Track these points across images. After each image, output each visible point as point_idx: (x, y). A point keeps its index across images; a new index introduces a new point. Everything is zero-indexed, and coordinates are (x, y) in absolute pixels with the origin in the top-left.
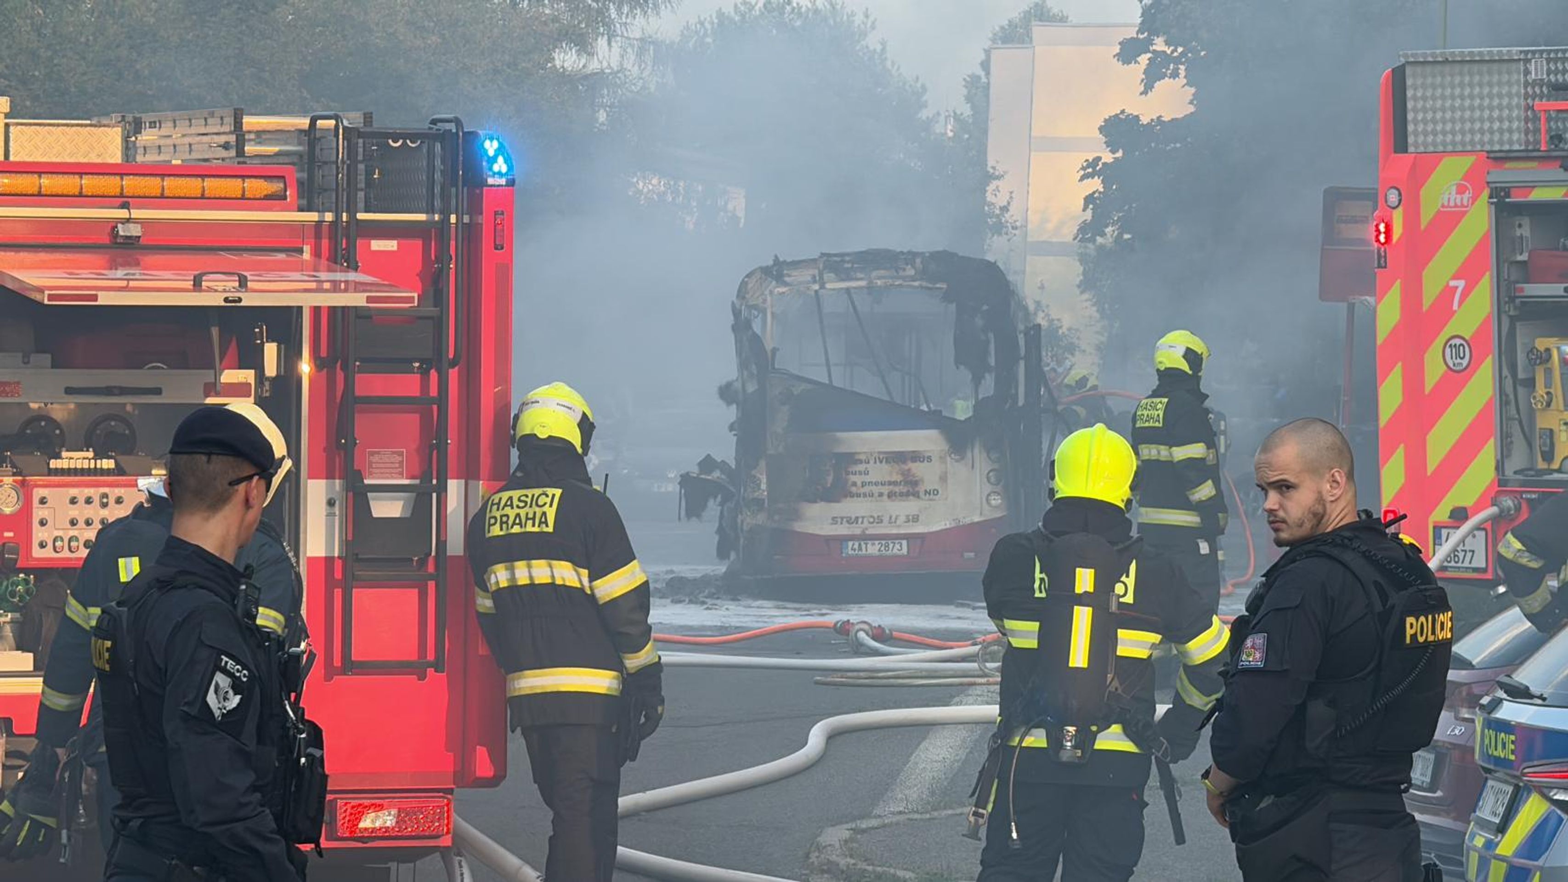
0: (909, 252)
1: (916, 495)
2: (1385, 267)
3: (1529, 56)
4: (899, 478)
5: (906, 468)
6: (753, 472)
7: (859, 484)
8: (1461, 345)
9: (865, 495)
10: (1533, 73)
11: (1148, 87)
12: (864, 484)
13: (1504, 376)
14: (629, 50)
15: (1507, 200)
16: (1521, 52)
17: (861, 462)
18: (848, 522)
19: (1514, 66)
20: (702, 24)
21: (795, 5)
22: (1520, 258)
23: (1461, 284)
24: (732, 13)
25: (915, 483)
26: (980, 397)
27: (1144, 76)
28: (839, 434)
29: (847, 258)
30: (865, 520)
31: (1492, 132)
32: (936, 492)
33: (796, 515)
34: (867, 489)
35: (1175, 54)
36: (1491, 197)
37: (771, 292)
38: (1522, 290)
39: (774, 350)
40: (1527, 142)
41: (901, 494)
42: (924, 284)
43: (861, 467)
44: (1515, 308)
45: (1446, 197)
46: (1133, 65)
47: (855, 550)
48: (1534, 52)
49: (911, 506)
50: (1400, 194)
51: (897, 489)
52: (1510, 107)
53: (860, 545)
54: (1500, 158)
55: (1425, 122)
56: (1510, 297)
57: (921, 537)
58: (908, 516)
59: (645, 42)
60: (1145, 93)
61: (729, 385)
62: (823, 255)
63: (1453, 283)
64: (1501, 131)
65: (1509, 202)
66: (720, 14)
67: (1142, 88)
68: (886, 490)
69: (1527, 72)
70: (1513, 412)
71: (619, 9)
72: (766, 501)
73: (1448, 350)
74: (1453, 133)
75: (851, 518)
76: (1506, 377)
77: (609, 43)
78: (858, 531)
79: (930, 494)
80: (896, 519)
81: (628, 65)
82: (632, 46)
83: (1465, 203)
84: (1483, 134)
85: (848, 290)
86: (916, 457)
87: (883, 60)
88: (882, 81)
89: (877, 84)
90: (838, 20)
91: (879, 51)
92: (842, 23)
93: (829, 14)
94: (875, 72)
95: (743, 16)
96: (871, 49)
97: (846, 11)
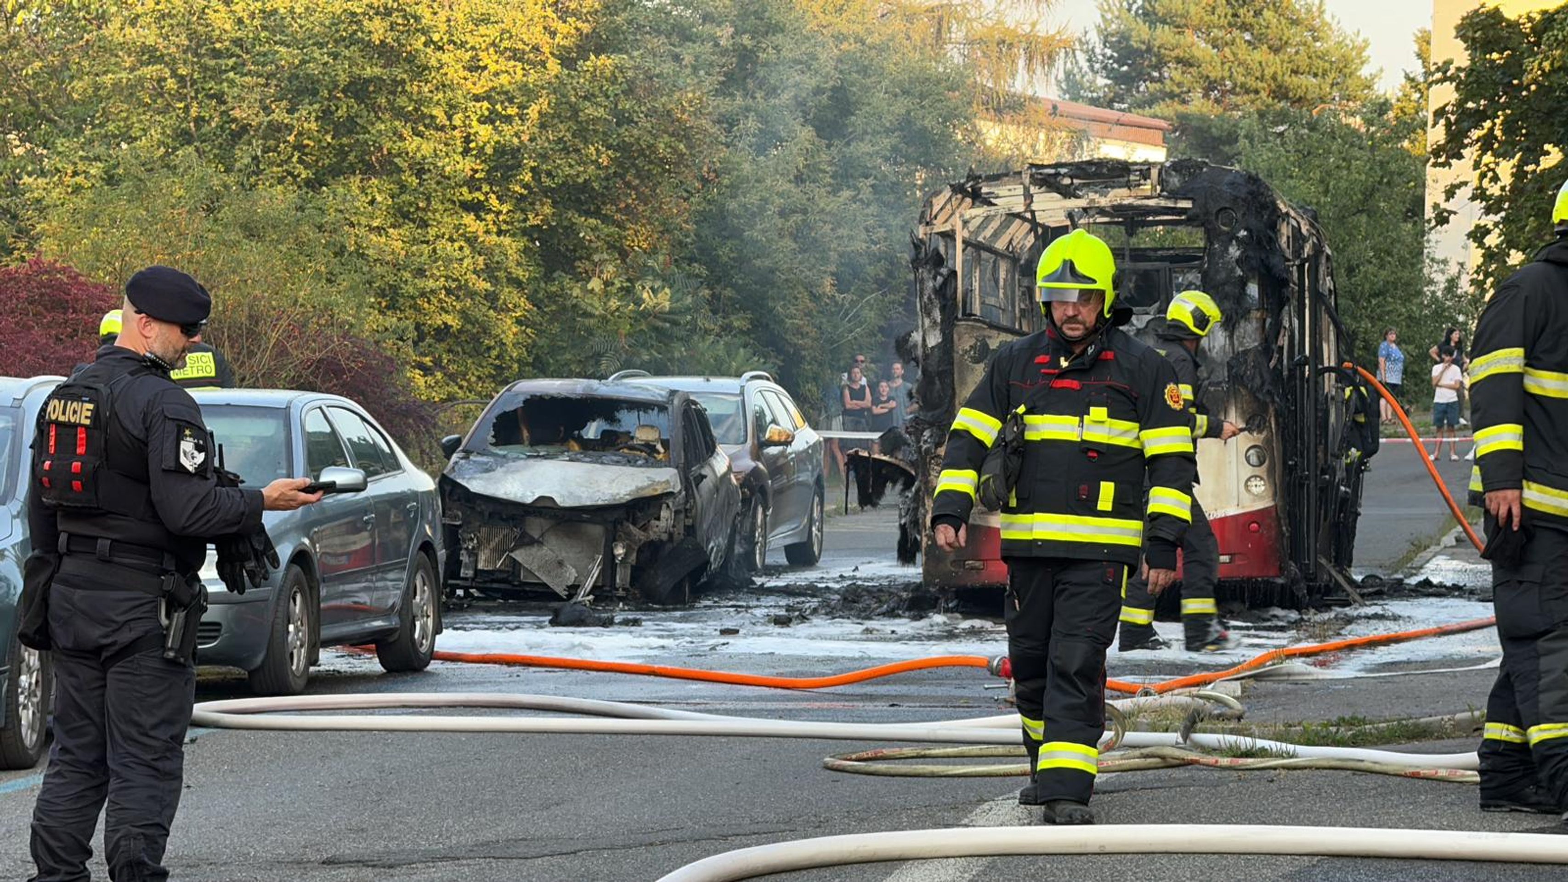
0: (1144, 163)
37: (962, 215)
39: (966, 293)
42: (1163, 203)
62: (1032, 166)
87: (1322, 13)
88: (1321, 34)
89: (1316, 39)
91: (1317, 3)
94: (1313, 26)
96: (1309, 1)
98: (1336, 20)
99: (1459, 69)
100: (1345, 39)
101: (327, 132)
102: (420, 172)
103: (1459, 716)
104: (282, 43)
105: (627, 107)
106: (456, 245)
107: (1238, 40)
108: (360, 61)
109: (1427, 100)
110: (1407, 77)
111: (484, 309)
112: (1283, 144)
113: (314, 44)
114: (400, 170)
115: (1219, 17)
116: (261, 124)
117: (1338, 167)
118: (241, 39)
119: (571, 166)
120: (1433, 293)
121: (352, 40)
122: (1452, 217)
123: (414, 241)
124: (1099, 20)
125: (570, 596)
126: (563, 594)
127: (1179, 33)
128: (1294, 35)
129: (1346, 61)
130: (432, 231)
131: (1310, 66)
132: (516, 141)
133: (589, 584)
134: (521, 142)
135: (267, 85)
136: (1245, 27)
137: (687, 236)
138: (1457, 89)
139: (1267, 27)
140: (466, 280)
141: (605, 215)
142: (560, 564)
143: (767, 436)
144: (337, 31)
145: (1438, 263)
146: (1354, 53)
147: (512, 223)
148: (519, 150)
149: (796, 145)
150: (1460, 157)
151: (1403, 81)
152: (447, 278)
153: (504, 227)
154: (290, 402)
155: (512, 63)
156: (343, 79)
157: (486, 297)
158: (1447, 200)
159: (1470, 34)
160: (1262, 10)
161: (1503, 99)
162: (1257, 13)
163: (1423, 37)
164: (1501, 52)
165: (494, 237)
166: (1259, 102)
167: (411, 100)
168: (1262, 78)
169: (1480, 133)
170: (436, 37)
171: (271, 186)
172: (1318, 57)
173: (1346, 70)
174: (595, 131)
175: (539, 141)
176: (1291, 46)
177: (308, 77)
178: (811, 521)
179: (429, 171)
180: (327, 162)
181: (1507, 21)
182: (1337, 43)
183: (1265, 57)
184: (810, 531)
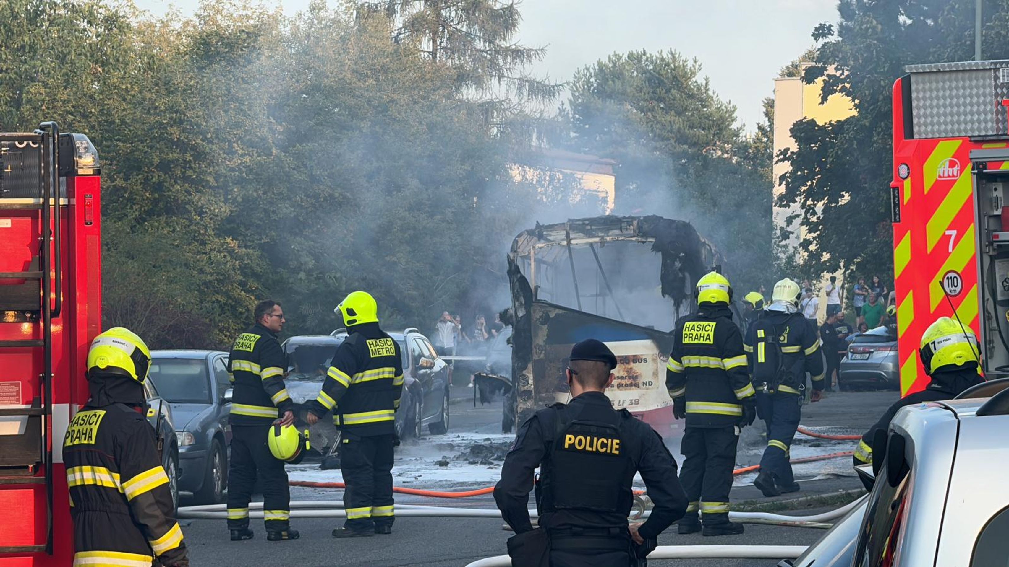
0: (629, 218)
1: (637, 386)
2: (899, 221)
3: (998, 66)
4: (625, 374)
5: (629, 367)
6: (524, 372)
8: (955, 277)
10: (1001, 78)
11: (824, 99)
13: (986, 299)
14: (512, 86)
15: (984, 171)
16: (992, 63)
19: (987, 74)
20: (588, 69)
21: (648, 55)
22: (996, 213)
23: (954, 233)
24: (607, 62)
25: (636, 377)
26: (680, 316)
27: (821, 92)
29: (587, 222)
31: (972, 122)
32: (650, 383)
35: (843, 77)
36: (973, 169)
37: (534, 247)
38: (997, 236)
39: (537, 288)
40: (998, 129)
41: (627, 385)
42: (640, 239)
44: (994, 250)
45: (942, 169)
46: (811, 84)
48: (1001, 63)
49: (633, 393)
50: (908, 169)
51: (623, 382)
52: (985, 104)
54: (980, 141)
55: (925, 116)
56: (989, 242)
57: (642, 415)
58: (631, 400)
59: (522, 81)
60: (822, 103)
61: (506, 311)
62: (570, 220)
63: (948, 233)
64: (979, 121)
65: (986, 173)
66: (599, 63)
67: (820, 101)
69: (996, 78)
70: (994, 325)
71: (505, 59)
72: (533, 393)
73: (946, 281)
74: (946, 123)
76: (988, 300)
77: (499, 82)
79: (646, 385)
80: (623, 403)
81: (512, 97)
82: (514, 83)
83: (955, 174)
84: (966, 124)
85: (591, 245)
86: (636, 359)
87: (707, 90)
88: (707, 104)
89: (704, 106)
90: (677, 65)
91: (704, 84)
92: (679, 67)
93: (671, 61)
94: (702, 98)
95: (614, 64)
96: (699, 83)
97: (682, 58)
98: (716, 95)
99: (792, 153)
100: (721, 106)
101: (146, 191)
102: (201, 214)
104: (119, 140)
105: (318, 173)
106: (222, 254)
107: (656, 108)
108: (166, 150)
109: (772, 142)
110: (760, 128)
111: (239, 291)
112: (688, 177)
113: (138, 141)
114: (190, 212)
115: (645, 94)
116: (108, 188)
118: (95, 138)
119: (286, 208)
120: (779, 265)
121: (161, 138)
122: (791, 235)
123: (199, 253)
124: (570, 97)
125: (325, 453)
126: (321, 452)
127: (620, 104)
128: (691, 104)
129: (722, 119)
130: (208, 247)
131: (700, 123)
132: (255, 194)
133: (335, 446)
134: (258, 195)
135: (111, 165)
136: (660, 100)
137: (346, 245)
138: (792, 164)
139: (674, 100)
140: (229, 275)
141: (306, 235)
142: (319, 436)
143: (420, 363)
144: (152, 133)
145: (781, 247)
146: (727, 115)
147: (253, 242)
148: (257, 199)
149: (409, 189)
150: (795, 201)
151: (757, 131)
152: (218, 274)
153: (249, 244)
154: (207, 356)
155: (251, 149)
156: (156, 160)
157: (239, 284)
158: (788, 225)
159: (798, 134)
160: (670, 89)
161: (817, 169)
162: (668, 91)
163: (768, 103)
164: (816, 143)
165: (244, 249)
166: (670, 146)
167: (195, 172)
168: (671, 131)
169: (805, 188)
170: (209, 136)
171: (115, 222)
172: (705, 118)
173: (721, 126)
174: (300, 188)
175: (269, 194)
176: (689, 111)
177: (136, 160)
178: (443, 410)
179: (206, 212)
180: (146, 208)
181: (818, 126)
182: (716, 108)
183: (673, 118)
184: (443, 415)
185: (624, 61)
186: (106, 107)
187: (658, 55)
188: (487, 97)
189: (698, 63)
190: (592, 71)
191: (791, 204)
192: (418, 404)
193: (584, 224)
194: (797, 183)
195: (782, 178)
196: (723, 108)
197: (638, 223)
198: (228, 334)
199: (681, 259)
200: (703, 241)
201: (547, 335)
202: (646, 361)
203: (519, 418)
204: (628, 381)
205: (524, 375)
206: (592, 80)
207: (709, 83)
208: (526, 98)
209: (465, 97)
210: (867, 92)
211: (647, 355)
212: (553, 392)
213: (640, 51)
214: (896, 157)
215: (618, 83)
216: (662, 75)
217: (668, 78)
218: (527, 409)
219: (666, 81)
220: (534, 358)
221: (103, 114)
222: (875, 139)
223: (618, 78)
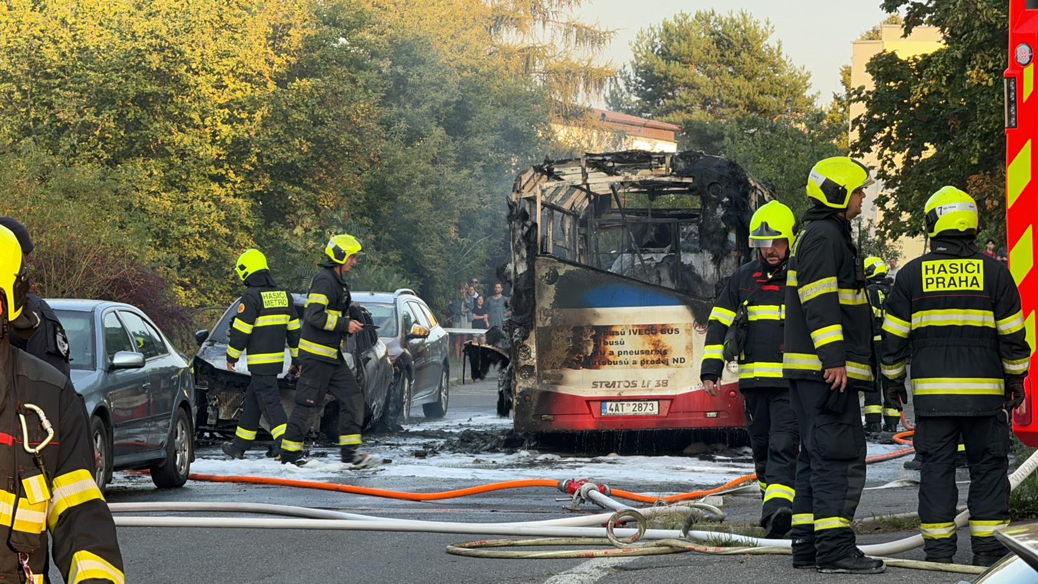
0: (661, 154)
1: (666, 363)
2: (1015, 127)
4: (650, 348)
5: (657, 339)
6: (525, 342)
7: (616, 353)
9: (621, 363)
11: (908, 31)
12: (620, 353)
14: (558, 31)
17: (617, 333)
18: (606, 386)
20: (652, 29)
21: (717, 16)
24: (673, 22)
25: (665, 353)
26: (722, 277)
27: (905, 23)
28: (599, 310)
30: (621, 384)
32: (682, 360)
33: (560, 380)
34: (622, 358)
37: (542, 188)
39: (543, 238)
41: (653, 362)
42: (674, 179)
43: (618, 338)
46: (893, 13)
47: (612, 410)
49: (661, 372)
51: (649, 358)
53: (617, 405)
57: (672, 399)
58: (658, 381)
59: (570, 27)
62: (587, 155)
66: (665, 23)
67: (903, 33)
68: (639, 358)
72: (536, 368)
75: (609, 383)
77: (544, 27)
78: (615, 394)
79: (677, 362)
80: (648, 383)
81: (557, 43)
82: (560, 28)
85: (612, 185)
86: (665, 329)
87: (779, 54)
88: (779, 68)
89: (775, 72)
90: (747, 26)
91: (776, 48)
92: (750, 28)
93: (741, 22)
94: (774, 63)
95: (681, 25)
96: (771, 46)
97: (753, 19)
98: (789, 59)
99: (868, 92)
100: (795, 71)
101: (121, 129)
102: (183, 156)
103: (865, 520)
104: (91, 69)
105: (320, 113)
106: (206, 204)
107: (724, 72)
108: (143, 81)
109: (848, 112)
110: (837, 98)
111: (225, 247)
112: (754, 141)
113: (112, 70)
114: (169, 154)
115: (712, 56)
116: (77, 123)
117: (789, 156)
118: (64, 66)
119: (283, 152)
121: (138, 68)
123: (179, 201)
124: (633, 58)
127: (685, 67)
128: (761, 69)
129: (795, 86)
130: (190, 195)
131: (771, 89)
132: (246, 135)
134: (250, 136)
135: (81, 97)
136: (729, 63)
137: (359, 199)
138: (867, 106)
139: (744, 64)
140: (213, 227)
141: (305, 185)
143: (412, 331)
144: (128, 62)
146: (801, 81)
147: (244, 189)
148: (248, 141)
149: (432, 139)
150: (869, 151)
151: (833, 100)
152: (200, 225)
153: (238, 192)
154: (95, 308)
155: (244, 83)
156: (132, 93)
157: (226, 238)
159: (876, 69)
160: (740, 52)
161: (897, 113)
162: (737, 54)
163: (846, 71)
164: (896, 82)
165: (232, 199)
166: (738, 113)
167: (177, 107)
168: (740, 97)
169: (883, 135)
170: (194, 66)
171: (84, 164)
172: (777, 83)
173: (795, 92)
174: (299, 129)
175: (262, 136)
176: (759, 76)
177: (109, 92)
178: (441, 389)
179: (189, 155)
180: (121, 148)
181: (900, 60)
182: (789, 74)
183: (742, 83)
184: (440, 395)
185: (691, 21)
186: (79, 32)
187: (728, 16)
188: (528, 42)
189: (771, 25)
190: (656, 31)
191: (865, 154)
192: (407, 381)
193: (605, 160)
194: (873, 129)
195: (856, 122)
196: (797, 73)
197: (671, 160)
198: (212, 296)
199: (724, 205)
200: (753, 185)
201: (555, 297)
202: (677, 331)
203: (518, 399)
204: (655, 357)
205: (525, 346)
206: (657, 40)
207: (782, 46)
208: (573, 45)
209: (505, 42)
210: (960, 17)
211: (680, 324)
212: (561, 367)
213: (709, 11)
214: (1012, 34)
215: (684, 45)
216: (731, 37)
217: (738, 41)
218: (528, 389)
219: (735, 43)
220: (538, 325)
221: (75, 40)
222: (968, 73)
223: (684, 40)
